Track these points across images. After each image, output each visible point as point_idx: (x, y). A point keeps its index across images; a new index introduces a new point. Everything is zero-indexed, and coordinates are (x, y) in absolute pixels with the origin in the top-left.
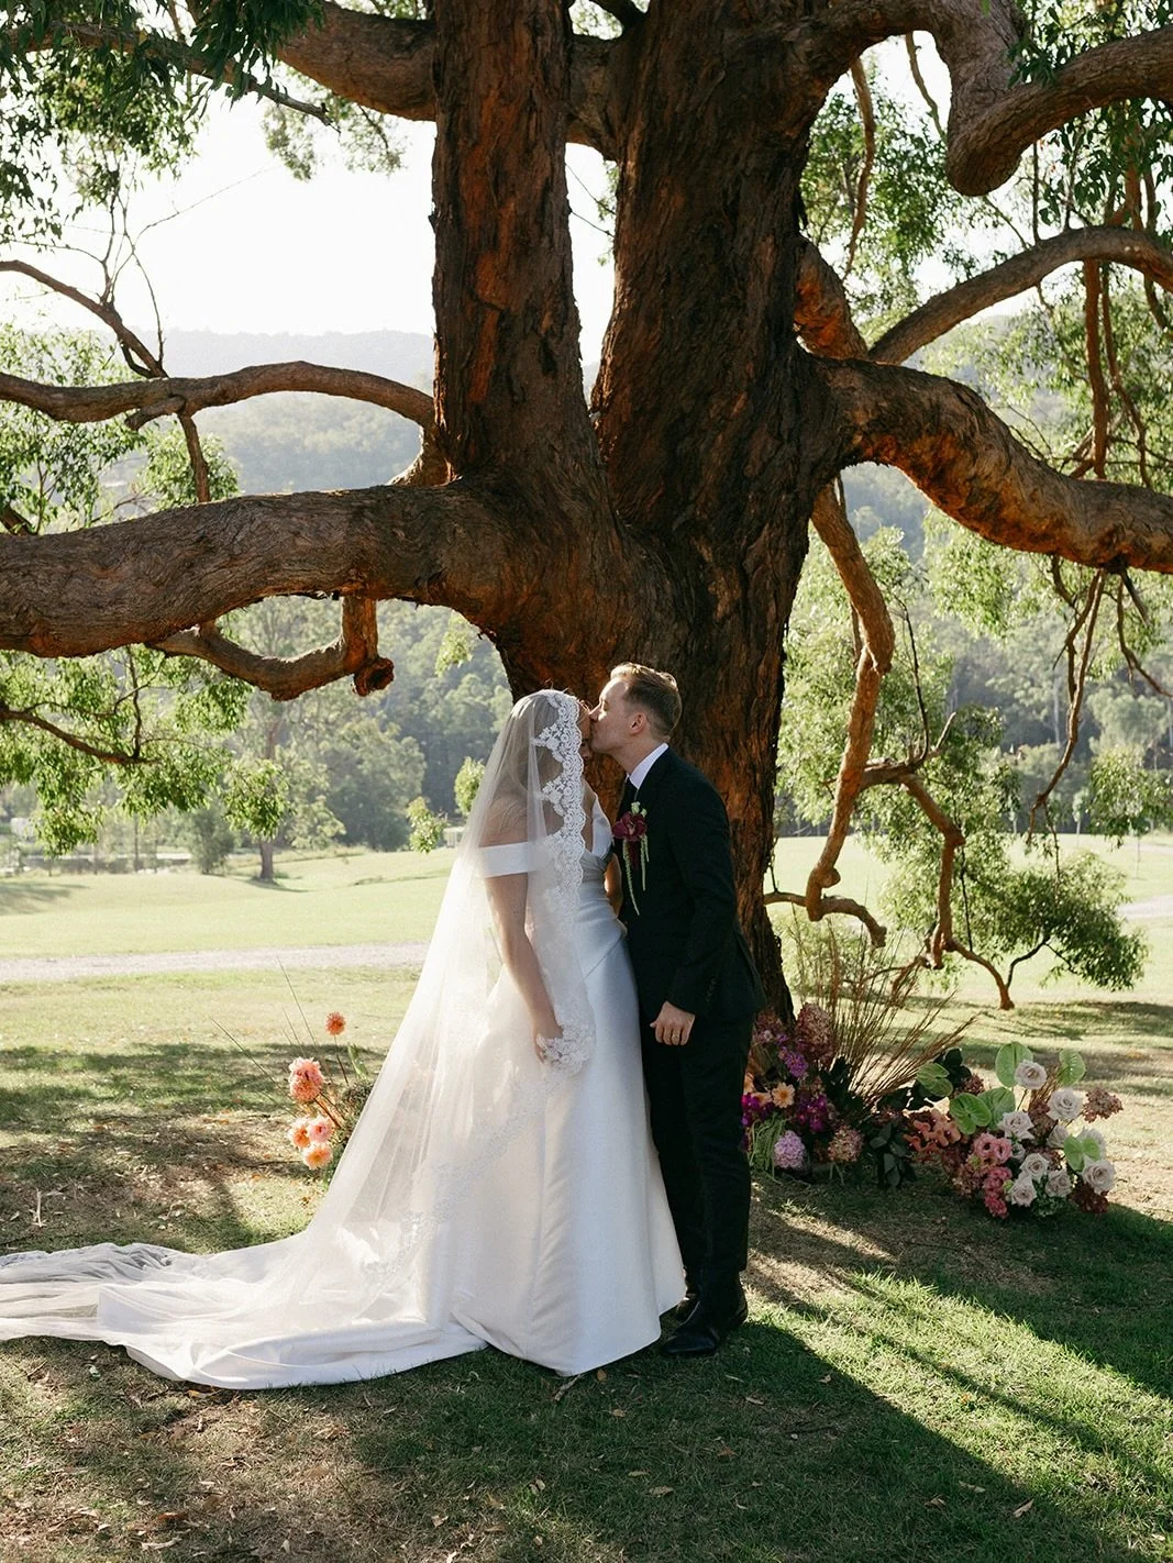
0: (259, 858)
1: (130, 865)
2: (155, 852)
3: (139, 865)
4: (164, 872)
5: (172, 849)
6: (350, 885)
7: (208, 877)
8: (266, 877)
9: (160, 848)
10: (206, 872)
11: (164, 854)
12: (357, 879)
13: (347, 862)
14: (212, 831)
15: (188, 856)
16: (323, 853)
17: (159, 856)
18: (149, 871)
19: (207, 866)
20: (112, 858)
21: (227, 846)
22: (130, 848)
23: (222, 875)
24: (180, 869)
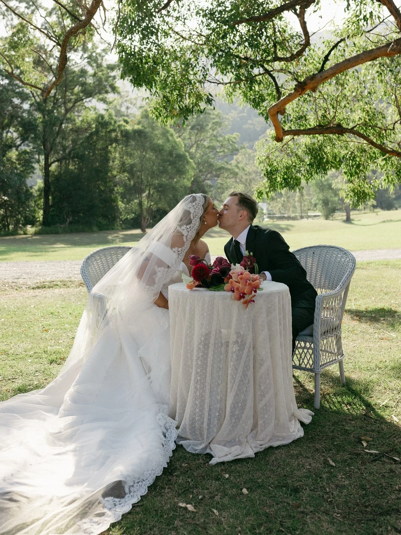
0: (345, 214)
1: (299, 217)
2: (307, 213)
3: (302, 217)
4: (310, 220)
5: (313, 212)
6: (380, 223)
7: (327, 221)
8: (348, 220)
9: (309, 211)
10: (327, 219)
11: (310, 213)
12: (382, 220)
13: (377, 215)
14: (328, 205)
15: (320, 214)
16: (365, 212)
17: (309, 214)
18: (305, 219)
19: (327, 218)
20: (293, 215)
21: (334, 210)
22: (299, 212)
23: (332, 220)
24: (316, 218)
